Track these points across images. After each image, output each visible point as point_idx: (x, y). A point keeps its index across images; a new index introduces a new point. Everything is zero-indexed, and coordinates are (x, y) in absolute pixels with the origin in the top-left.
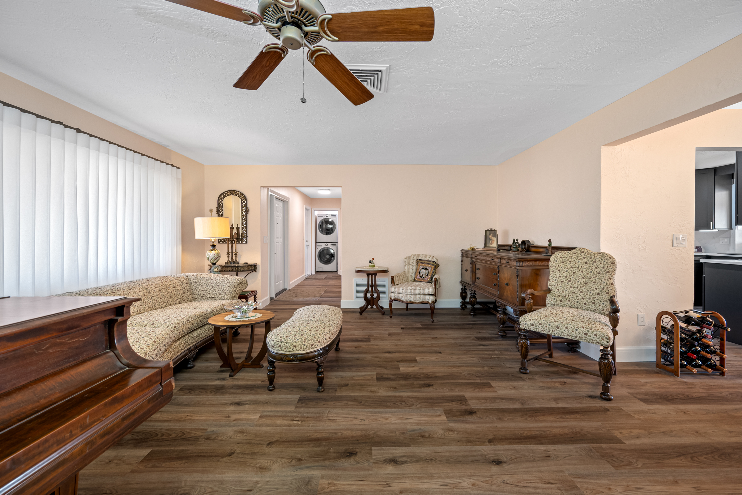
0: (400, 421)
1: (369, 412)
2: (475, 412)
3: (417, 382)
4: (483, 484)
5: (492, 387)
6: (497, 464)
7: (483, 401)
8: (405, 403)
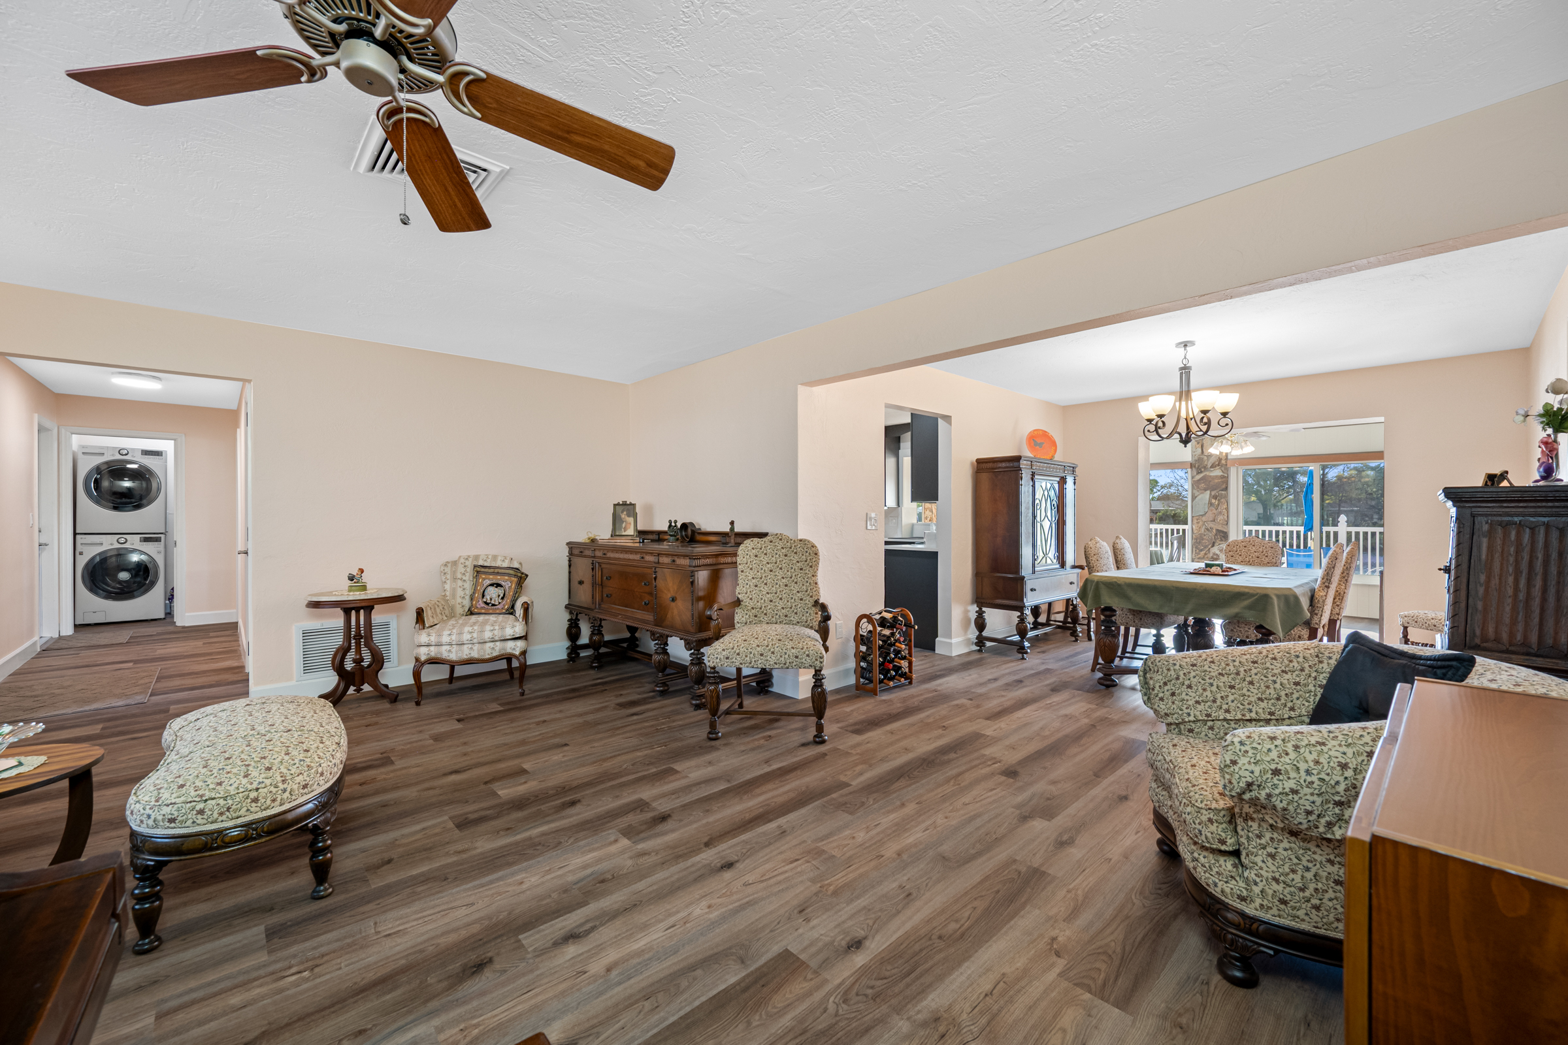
0: (549, 877)
1: (475, 887)
2: (669, 816)
3: (547, 805)
4: (720, 900)
5: (677, 772)
6: (729, 868)
7: (673, 796)
8: (543, 845)
